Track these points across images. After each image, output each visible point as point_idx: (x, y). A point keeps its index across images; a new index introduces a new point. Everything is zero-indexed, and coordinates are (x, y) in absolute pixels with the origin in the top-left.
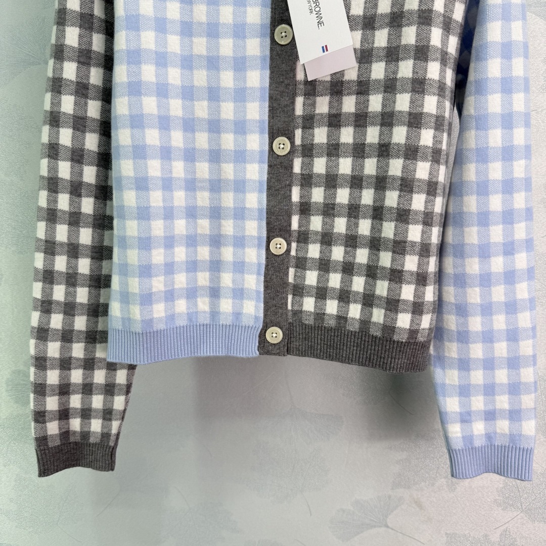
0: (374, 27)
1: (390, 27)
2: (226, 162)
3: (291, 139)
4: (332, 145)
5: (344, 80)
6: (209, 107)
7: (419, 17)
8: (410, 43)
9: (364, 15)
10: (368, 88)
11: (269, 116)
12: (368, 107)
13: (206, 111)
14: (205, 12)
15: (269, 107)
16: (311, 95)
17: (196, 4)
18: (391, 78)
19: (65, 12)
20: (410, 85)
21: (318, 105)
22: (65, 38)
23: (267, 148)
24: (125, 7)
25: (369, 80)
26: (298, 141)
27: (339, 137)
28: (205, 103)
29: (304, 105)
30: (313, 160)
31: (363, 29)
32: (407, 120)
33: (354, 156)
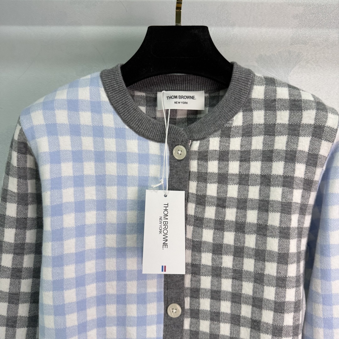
0: (245, 232)
1: (257, 234)
2: (131, 326)
3: (182, 305)
4: (214, 313)
5: (222, 267)
6: (117, 285)
7: (280, 232)
8: (273, 250)
9: (236, 221)
10: (241, 276)
11: (165, 288)
12: (242, 290)
13: (115, 289)
14: (115, 216)
15: (165, 281)
16: (197, 274)
17: (109, 210)
18: (260, 273)
19: (5, 218)
20: (275, 282)
21: (202, 282)
22: (4, 236)
23: (163, 312)
24: (51, 225)
25: (242, 270)
26: (187, 306)
27: (219, 308)
28: (114, 283)
29: (191, 280)
30: (199, 322)
31: (235, 231)
32: (273, 307)
33: (232, 323)
